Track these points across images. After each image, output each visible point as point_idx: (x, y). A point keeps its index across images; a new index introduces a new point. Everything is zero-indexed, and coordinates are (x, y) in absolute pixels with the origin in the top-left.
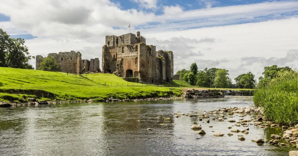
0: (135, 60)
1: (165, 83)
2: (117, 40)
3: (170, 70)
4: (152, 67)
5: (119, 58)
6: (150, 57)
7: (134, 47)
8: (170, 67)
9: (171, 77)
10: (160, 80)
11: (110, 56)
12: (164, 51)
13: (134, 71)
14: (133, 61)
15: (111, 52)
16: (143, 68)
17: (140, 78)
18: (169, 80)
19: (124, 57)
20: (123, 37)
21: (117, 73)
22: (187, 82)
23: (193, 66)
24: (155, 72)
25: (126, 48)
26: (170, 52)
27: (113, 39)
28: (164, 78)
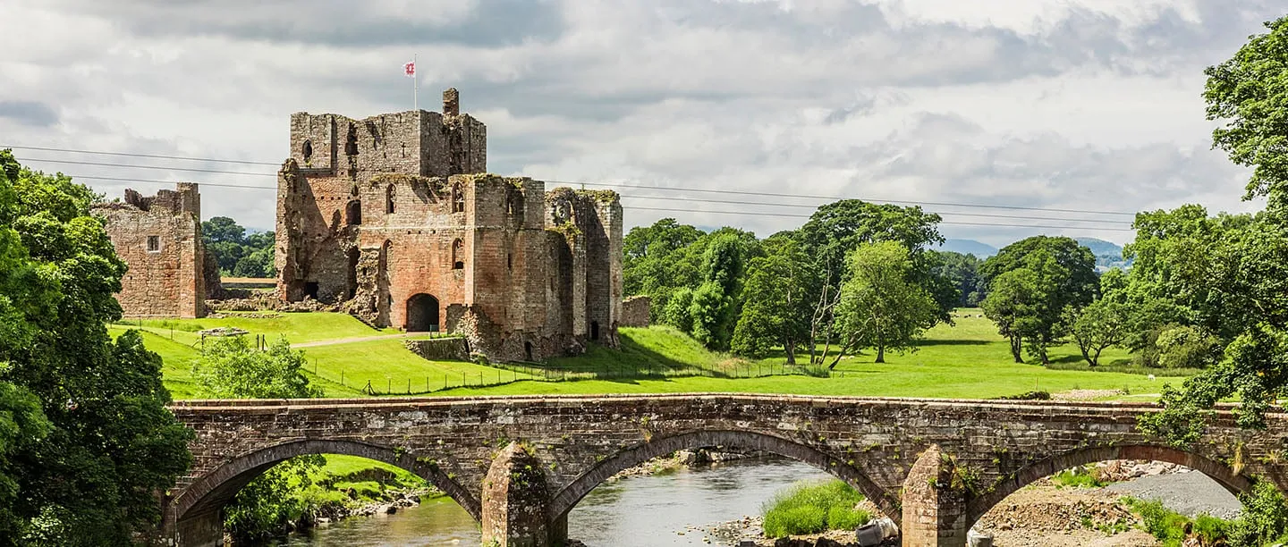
0: (451, 249)
1: (584, 350)
2: (352, 138)
3: (609, 286)
4: (528, 283)
5: (373, 237)
6: (520, 233)
7: (443, 190)
8: (609, 272)
9: (612, 321)
10: (557, 338)
11: (314, 215)
12: (575, 188)
13: (444, 303)
14: (443, 256)
15: (316, 195)
16: (488, 290)
17: (473, 339)
18: (600, 335)
19: (398, 233)
20: (384, 125)
21: (360, 308)
22: (689, 334)
23: (721, 254)
24: (541, 305)
25: (404, 192)
26: (605, 197)
27: (330, 133)
28: (580, 328)
